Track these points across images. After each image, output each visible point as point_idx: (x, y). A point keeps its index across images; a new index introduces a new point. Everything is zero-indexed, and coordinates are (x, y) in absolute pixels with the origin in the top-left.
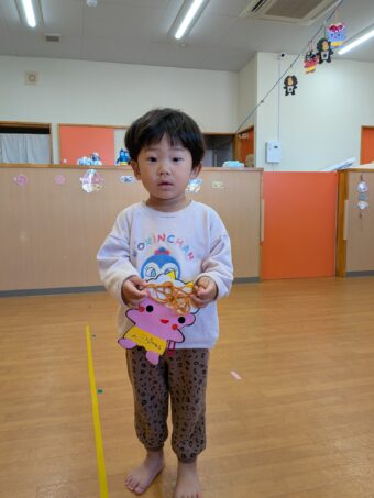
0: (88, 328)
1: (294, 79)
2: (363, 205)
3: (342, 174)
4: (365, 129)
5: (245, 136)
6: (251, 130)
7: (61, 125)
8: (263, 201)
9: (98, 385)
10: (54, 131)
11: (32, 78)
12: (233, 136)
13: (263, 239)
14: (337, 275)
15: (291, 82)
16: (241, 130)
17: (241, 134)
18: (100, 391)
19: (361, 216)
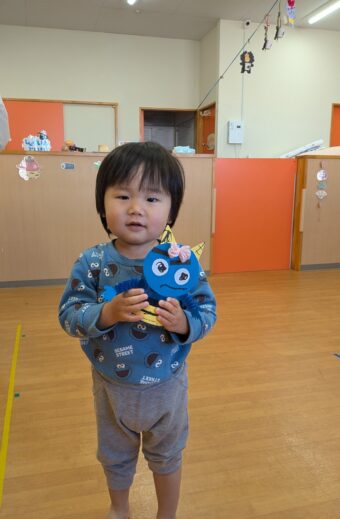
0: (19, 328)
1: (251, 56)
2: (322, 194)
3: (301, 161)
4: (336, 107)
5: (206, 114)
6: (212, 107)
8: (215, 190)
9: (16, 388)
12: (195, 113)
13: (213, 231)
14: (293, 268)
15: (247, 59)
16: (202, 107)
17: (203, 110)
18: (17, 395)
19: (318, 206)
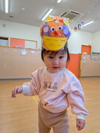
2: (84, 62)
3: (80, 55)
4: (82, 46)
7: (11, 38)
10: (9, 39)
11: (4, 26)
14: (79, 77)
19: (84, 64)
